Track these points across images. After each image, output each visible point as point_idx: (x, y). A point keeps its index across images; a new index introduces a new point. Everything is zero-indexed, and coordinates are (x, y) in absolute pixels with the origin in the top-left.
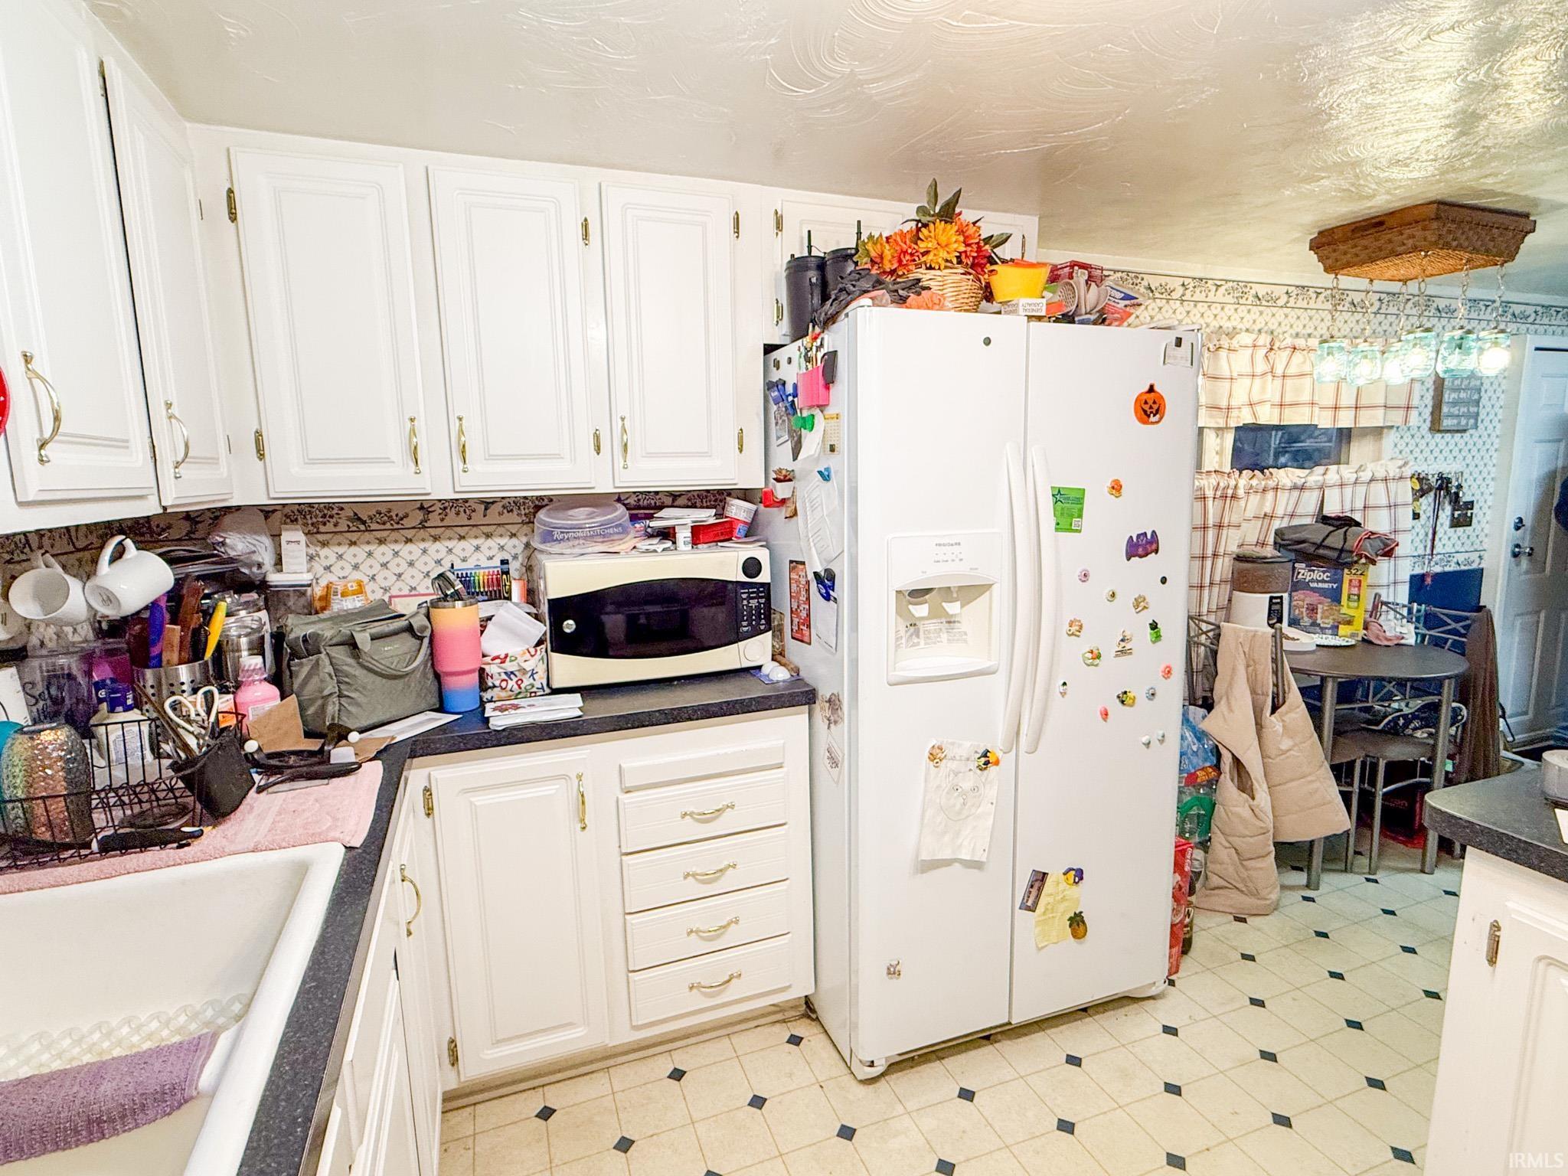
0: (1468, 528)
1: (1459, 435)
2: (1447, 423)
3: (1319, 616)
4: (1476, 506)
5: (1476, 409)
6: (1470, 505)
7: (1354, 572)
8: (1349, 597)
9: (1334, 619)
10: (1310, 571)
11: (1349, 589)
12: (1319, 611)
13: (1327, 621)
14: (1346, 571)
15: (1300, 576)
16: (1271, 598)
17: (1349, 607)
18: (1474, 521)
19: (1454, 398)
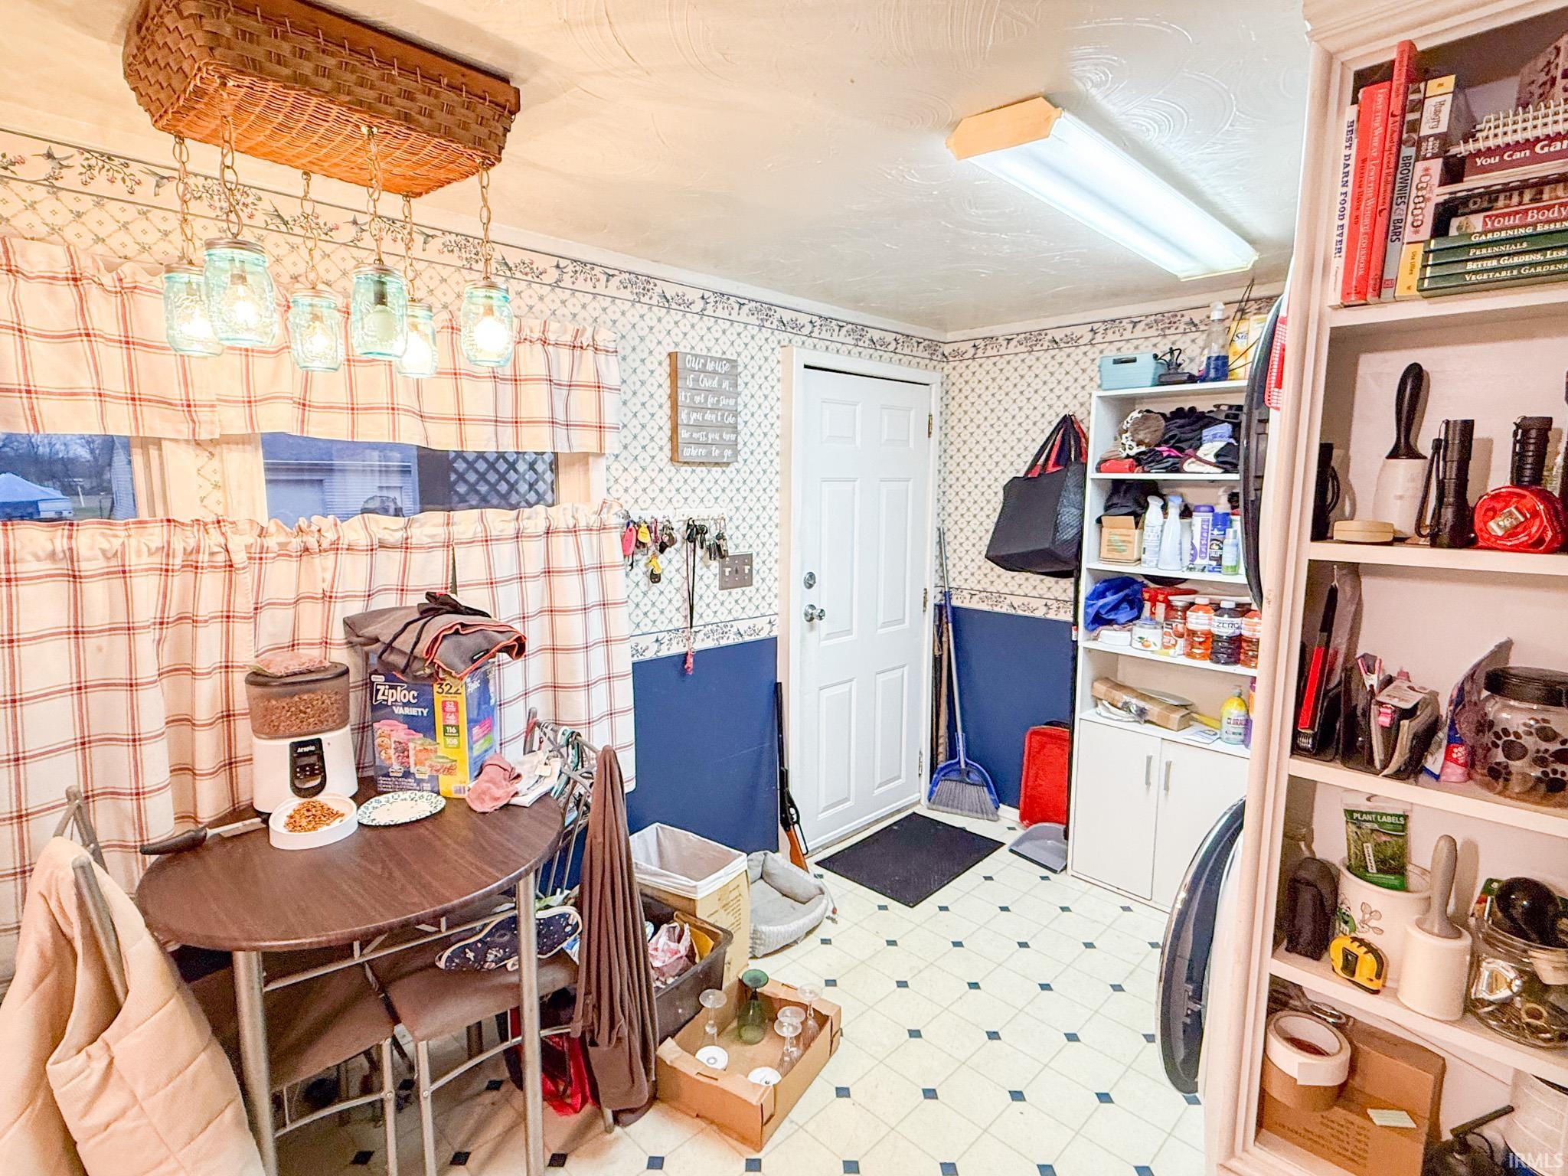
0: (749, 588)
1: (719, 469)
2: (688, 452)
3: (412, 760)
4: (756, 562)
5: (733, 437)
6: (748, 559)
7: (446, 689)
8: (445, 731)
9: (431, 766)
10: (391, 687)
11: (444, 718)
12: (411, 753)
13: (422, 769)
14: (436, 687)
15: (380, 697)
16: (295, 746)
17: (446, 746)
18: (756, 578)
19: (696, 420)
